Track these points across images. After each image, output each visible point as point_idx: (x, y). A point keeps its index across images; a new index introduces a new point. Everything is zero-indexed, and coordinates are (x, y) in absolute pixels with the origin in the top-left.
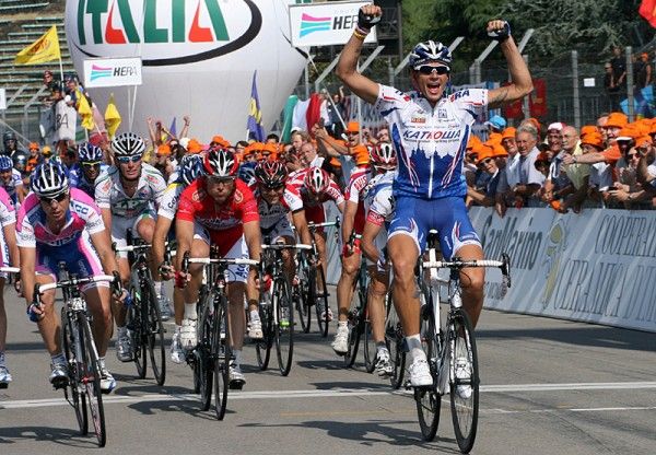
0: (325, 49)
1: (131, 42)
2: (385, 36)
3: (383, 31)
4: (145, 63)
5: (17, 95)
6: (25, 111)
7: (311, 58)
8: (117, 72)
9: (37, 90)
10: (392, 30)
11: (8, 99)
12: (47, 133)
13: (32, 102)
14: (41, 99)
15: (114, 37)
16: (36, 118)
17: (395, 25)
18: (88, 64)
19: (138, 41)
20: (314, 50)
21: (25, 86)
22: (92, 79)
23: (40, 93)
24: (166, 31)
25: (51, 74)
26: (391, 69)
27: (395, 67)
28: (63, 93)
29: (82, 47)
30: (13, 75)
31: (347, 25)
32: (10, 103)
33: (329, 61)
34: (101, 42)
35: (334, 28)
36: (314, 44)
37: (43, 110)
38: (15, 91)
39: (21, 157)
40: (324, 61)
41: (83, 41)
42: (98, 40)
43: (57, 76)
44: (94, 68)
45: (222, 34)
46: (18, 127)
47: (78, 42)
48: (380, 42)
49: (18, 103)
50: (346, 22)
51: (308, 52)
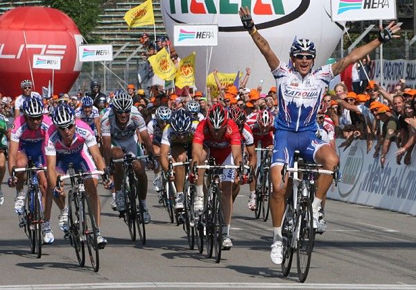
0: (357, 24)
1: (209, 12)
2: (403, 15)
3: (402, 11)
4: (221, 29)
5: (122, 50)
6: (127, 62)
7: (346, 30)
8: (199, 35)
9: (137, 47)
10: (409, 11)
11: (114, 53)
12: (143, 80)
13: (132, 56)
14: (139, 54)
15: (197, 9)
16: (134, 68)
17: (411, 7)
18: (177, 28)
19: (215, 12)
20: (349, 24)
21: (128, 44)
22: (180, 40)
23: (139, 50)
24: (237, 5)
25: (147, 35)
26: (407, 41)
27: (410, 39)
28: (156, 50)
29: (173, 16)
30: (118, 35)
31: (375, 6)
32: (116, 56)
33: (360, 33)
34: (187, 12)
35: (365, 8)
36: (349, 20)
37: (140, 63)
38: (120, 47)
39: (102, 99)
40: (355, 32)
41: (173, 11)
42: (184, 10)
43: (152, 37)
44: (182, 31)
45: (279, 9)
46: (121, 74)
47: (169, 11)
48: (399, 19)
49: (122, 57)
50: (373, 3)
51: (344, 26)
